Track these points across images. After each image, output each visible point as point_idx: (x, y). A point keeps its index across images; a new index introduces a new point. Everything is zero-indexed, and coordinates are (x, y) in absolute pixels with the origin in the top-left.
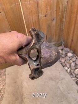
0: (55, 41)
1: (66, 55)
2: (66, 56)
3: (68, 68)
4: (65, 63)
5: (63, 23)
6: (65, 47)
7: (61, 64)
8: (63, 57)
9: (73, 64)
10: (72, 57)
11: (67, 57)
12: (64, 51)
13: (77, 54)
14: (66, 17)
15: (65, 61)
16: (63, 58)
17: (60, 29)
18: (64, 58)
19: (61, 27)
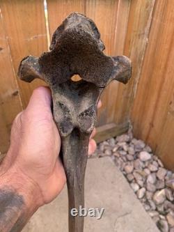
0: (114, 122)
1: (136, 156)
2: (137, 158)
3: (140, 188)
4: (134, 174)
5: (133, 87)
6: (134, 137)
7: (124, 177)
8: (130, 161)
9: (151, 179)
10: (151, 162)
11: (138, 160)
12: (133, 146)
13: (161, 157)
14: (141, 74)
15: (134, 169)
16: (129, 163)
17: (127, 98)
18: (132, 163)
19: (128, 93)
